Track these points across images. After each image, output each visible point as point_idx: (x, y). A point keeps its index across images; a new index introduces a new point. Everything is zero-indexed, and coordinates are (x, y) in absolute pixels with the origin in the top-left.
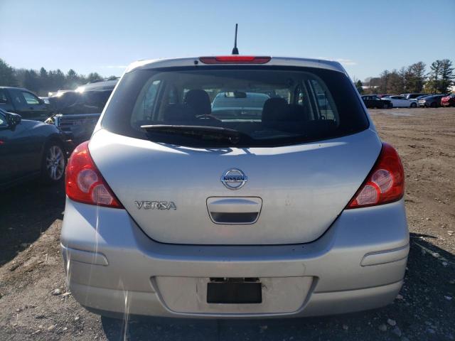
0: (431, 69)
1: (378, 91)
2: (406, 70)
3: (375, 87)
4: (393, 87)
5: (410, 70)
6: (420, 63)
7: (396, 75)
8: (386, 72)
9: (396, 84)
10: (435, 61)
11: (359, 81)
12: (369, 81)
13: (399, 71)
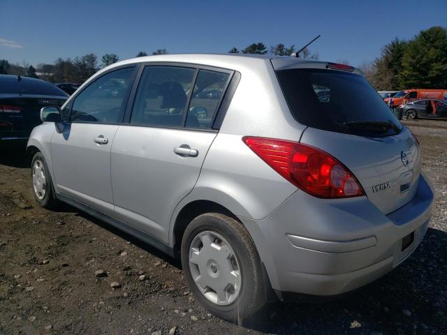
0: (102, 62)
1: (55, 79)
2: (80, 60)
3: (51, 74)
4: (70, 76)
5: (84, 61)
6: (92, 55)
7: (71, 64)
8: (60, 60)
9: (72, 73)
10: (104, 55)
11: (31, 67)
12: (41, 68)
13: (73, 60)
